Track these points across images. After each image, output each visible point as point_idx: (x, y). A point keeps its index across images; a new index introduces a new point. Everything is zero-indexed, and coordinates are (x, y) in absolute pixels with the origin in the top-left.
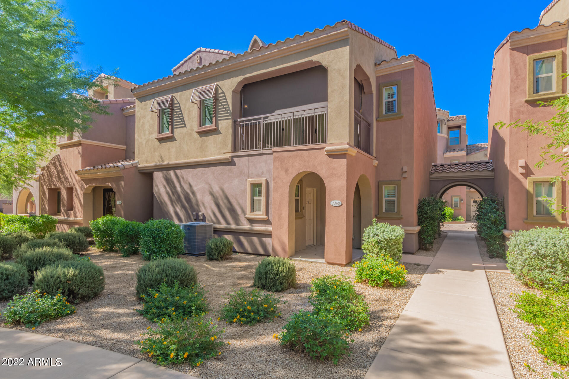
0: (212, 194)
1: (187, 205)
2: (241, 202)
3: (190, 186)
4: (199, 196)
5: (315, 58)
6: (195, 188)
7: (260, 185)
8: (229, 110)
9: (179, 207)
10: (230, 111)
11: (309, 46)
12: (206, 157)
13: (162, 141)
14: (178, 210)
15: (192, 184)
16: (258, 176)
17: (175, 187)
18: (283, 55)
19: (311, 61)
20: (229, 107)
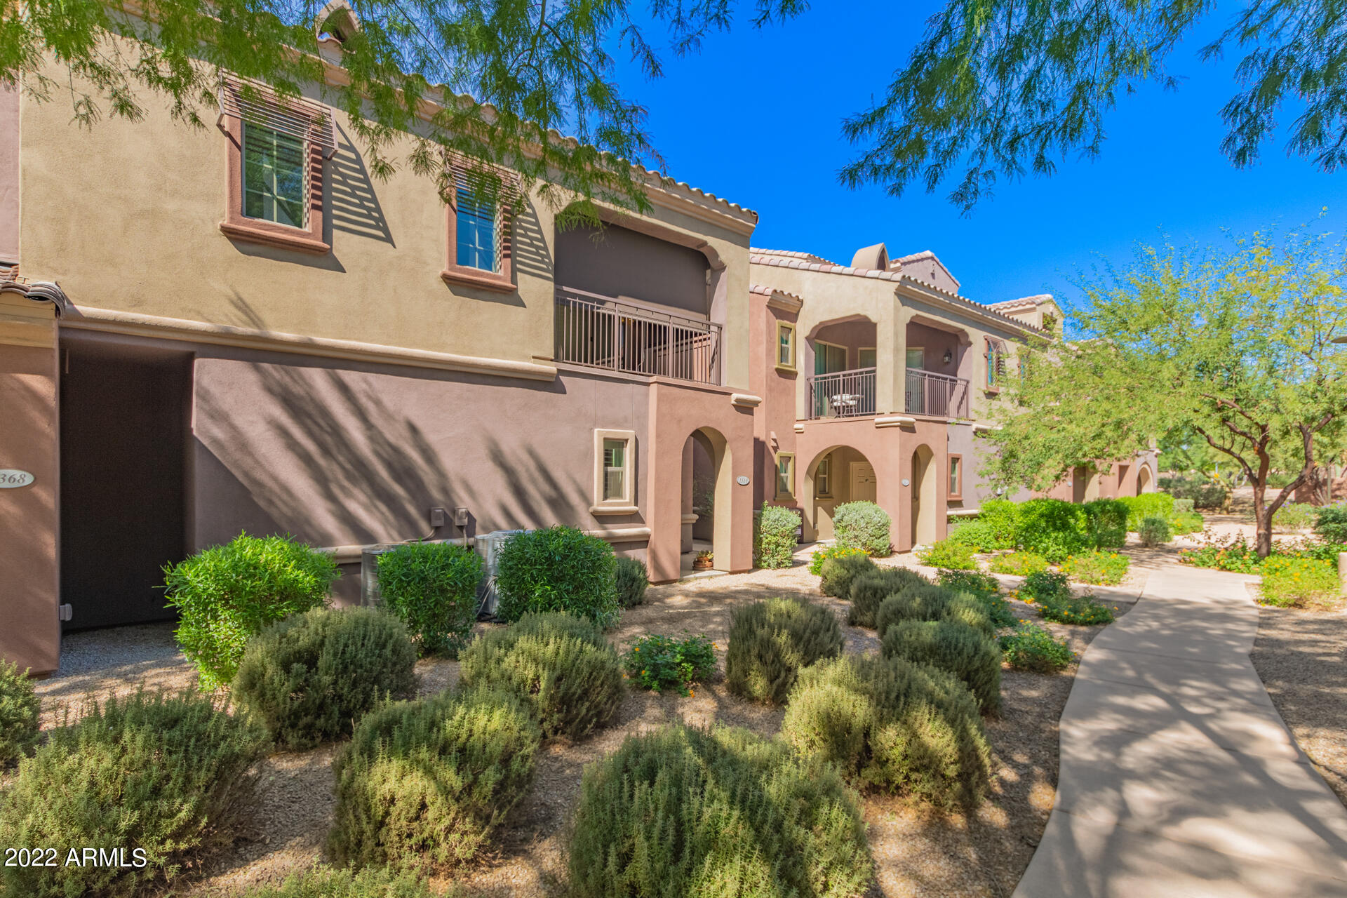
0: (498, 458)
1: (399, 490)
2: (578, 477)
3: (413, 429)
4: (449, 462)
5: (712, 241)
6: (432, 437)
7: (621, 443)
8: (548, 256)
9: (362, 497)
10: (550, 259)
11: (706, 216)
12: (472, 354)
13: (254, 248)
14: (356, 508)
15: (420, 424)
16: (616, 424)
17: (336, 431)
18: (668, 205)
19: (704, 244)
20: (545, 248)
